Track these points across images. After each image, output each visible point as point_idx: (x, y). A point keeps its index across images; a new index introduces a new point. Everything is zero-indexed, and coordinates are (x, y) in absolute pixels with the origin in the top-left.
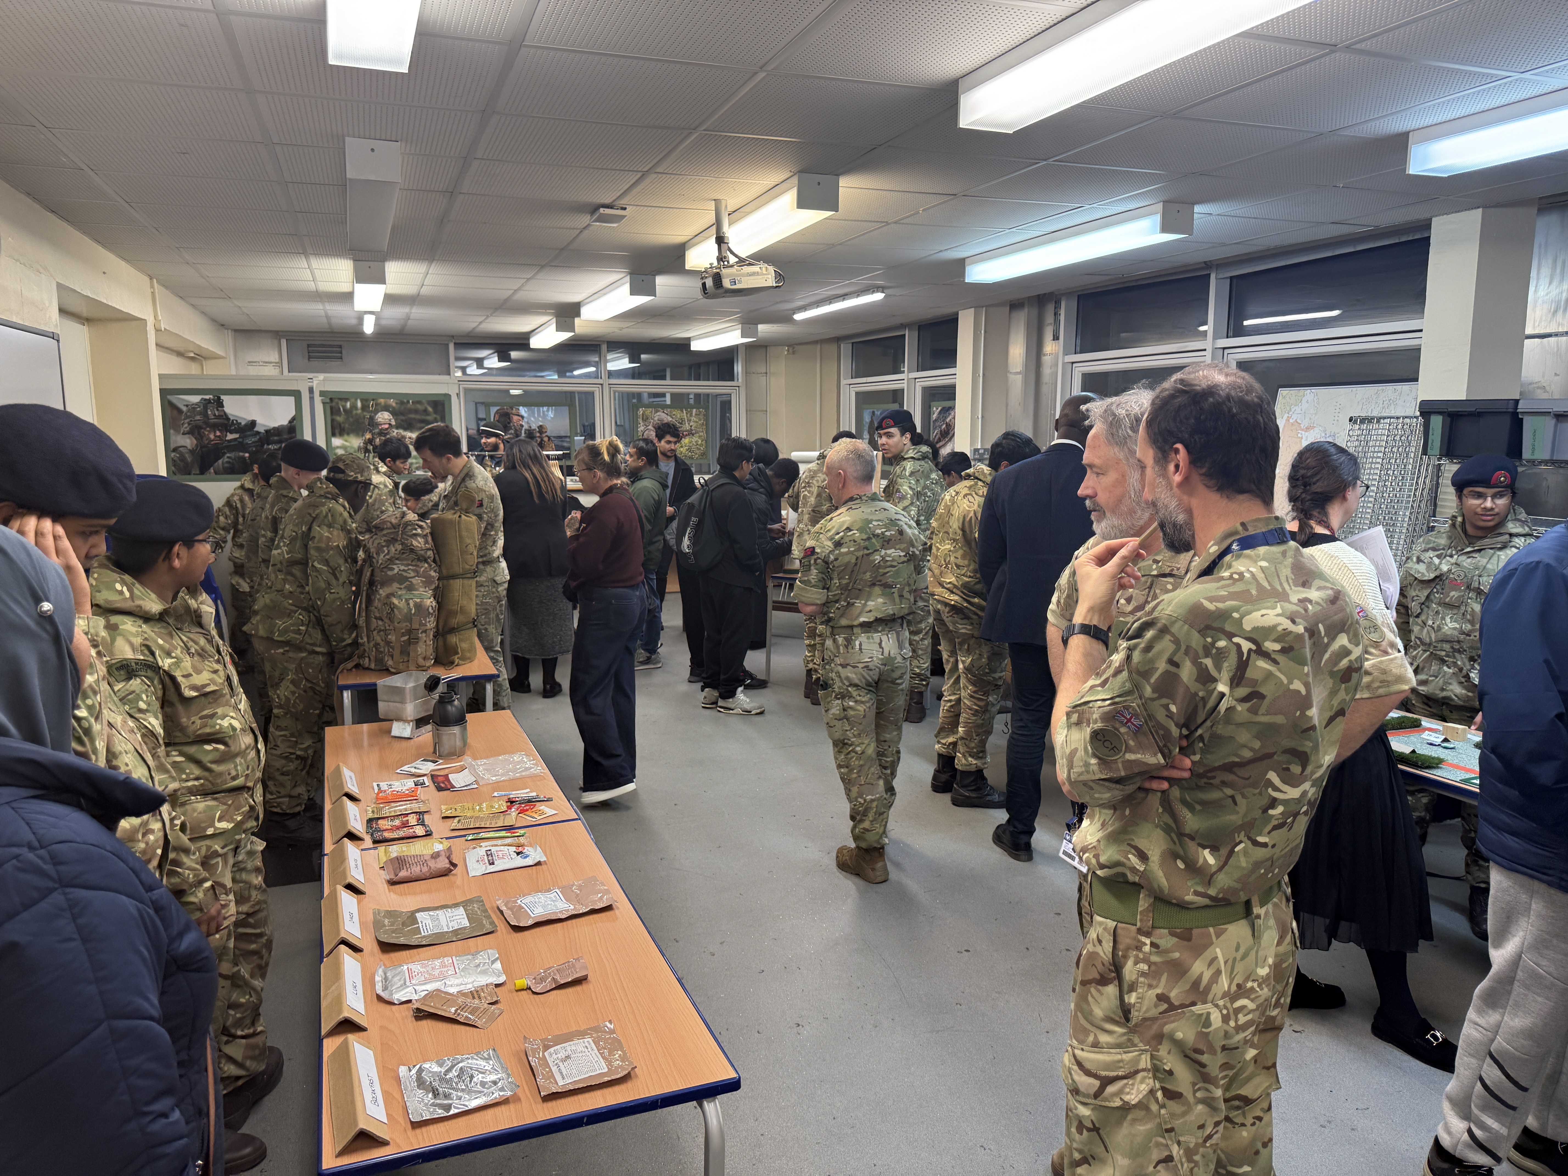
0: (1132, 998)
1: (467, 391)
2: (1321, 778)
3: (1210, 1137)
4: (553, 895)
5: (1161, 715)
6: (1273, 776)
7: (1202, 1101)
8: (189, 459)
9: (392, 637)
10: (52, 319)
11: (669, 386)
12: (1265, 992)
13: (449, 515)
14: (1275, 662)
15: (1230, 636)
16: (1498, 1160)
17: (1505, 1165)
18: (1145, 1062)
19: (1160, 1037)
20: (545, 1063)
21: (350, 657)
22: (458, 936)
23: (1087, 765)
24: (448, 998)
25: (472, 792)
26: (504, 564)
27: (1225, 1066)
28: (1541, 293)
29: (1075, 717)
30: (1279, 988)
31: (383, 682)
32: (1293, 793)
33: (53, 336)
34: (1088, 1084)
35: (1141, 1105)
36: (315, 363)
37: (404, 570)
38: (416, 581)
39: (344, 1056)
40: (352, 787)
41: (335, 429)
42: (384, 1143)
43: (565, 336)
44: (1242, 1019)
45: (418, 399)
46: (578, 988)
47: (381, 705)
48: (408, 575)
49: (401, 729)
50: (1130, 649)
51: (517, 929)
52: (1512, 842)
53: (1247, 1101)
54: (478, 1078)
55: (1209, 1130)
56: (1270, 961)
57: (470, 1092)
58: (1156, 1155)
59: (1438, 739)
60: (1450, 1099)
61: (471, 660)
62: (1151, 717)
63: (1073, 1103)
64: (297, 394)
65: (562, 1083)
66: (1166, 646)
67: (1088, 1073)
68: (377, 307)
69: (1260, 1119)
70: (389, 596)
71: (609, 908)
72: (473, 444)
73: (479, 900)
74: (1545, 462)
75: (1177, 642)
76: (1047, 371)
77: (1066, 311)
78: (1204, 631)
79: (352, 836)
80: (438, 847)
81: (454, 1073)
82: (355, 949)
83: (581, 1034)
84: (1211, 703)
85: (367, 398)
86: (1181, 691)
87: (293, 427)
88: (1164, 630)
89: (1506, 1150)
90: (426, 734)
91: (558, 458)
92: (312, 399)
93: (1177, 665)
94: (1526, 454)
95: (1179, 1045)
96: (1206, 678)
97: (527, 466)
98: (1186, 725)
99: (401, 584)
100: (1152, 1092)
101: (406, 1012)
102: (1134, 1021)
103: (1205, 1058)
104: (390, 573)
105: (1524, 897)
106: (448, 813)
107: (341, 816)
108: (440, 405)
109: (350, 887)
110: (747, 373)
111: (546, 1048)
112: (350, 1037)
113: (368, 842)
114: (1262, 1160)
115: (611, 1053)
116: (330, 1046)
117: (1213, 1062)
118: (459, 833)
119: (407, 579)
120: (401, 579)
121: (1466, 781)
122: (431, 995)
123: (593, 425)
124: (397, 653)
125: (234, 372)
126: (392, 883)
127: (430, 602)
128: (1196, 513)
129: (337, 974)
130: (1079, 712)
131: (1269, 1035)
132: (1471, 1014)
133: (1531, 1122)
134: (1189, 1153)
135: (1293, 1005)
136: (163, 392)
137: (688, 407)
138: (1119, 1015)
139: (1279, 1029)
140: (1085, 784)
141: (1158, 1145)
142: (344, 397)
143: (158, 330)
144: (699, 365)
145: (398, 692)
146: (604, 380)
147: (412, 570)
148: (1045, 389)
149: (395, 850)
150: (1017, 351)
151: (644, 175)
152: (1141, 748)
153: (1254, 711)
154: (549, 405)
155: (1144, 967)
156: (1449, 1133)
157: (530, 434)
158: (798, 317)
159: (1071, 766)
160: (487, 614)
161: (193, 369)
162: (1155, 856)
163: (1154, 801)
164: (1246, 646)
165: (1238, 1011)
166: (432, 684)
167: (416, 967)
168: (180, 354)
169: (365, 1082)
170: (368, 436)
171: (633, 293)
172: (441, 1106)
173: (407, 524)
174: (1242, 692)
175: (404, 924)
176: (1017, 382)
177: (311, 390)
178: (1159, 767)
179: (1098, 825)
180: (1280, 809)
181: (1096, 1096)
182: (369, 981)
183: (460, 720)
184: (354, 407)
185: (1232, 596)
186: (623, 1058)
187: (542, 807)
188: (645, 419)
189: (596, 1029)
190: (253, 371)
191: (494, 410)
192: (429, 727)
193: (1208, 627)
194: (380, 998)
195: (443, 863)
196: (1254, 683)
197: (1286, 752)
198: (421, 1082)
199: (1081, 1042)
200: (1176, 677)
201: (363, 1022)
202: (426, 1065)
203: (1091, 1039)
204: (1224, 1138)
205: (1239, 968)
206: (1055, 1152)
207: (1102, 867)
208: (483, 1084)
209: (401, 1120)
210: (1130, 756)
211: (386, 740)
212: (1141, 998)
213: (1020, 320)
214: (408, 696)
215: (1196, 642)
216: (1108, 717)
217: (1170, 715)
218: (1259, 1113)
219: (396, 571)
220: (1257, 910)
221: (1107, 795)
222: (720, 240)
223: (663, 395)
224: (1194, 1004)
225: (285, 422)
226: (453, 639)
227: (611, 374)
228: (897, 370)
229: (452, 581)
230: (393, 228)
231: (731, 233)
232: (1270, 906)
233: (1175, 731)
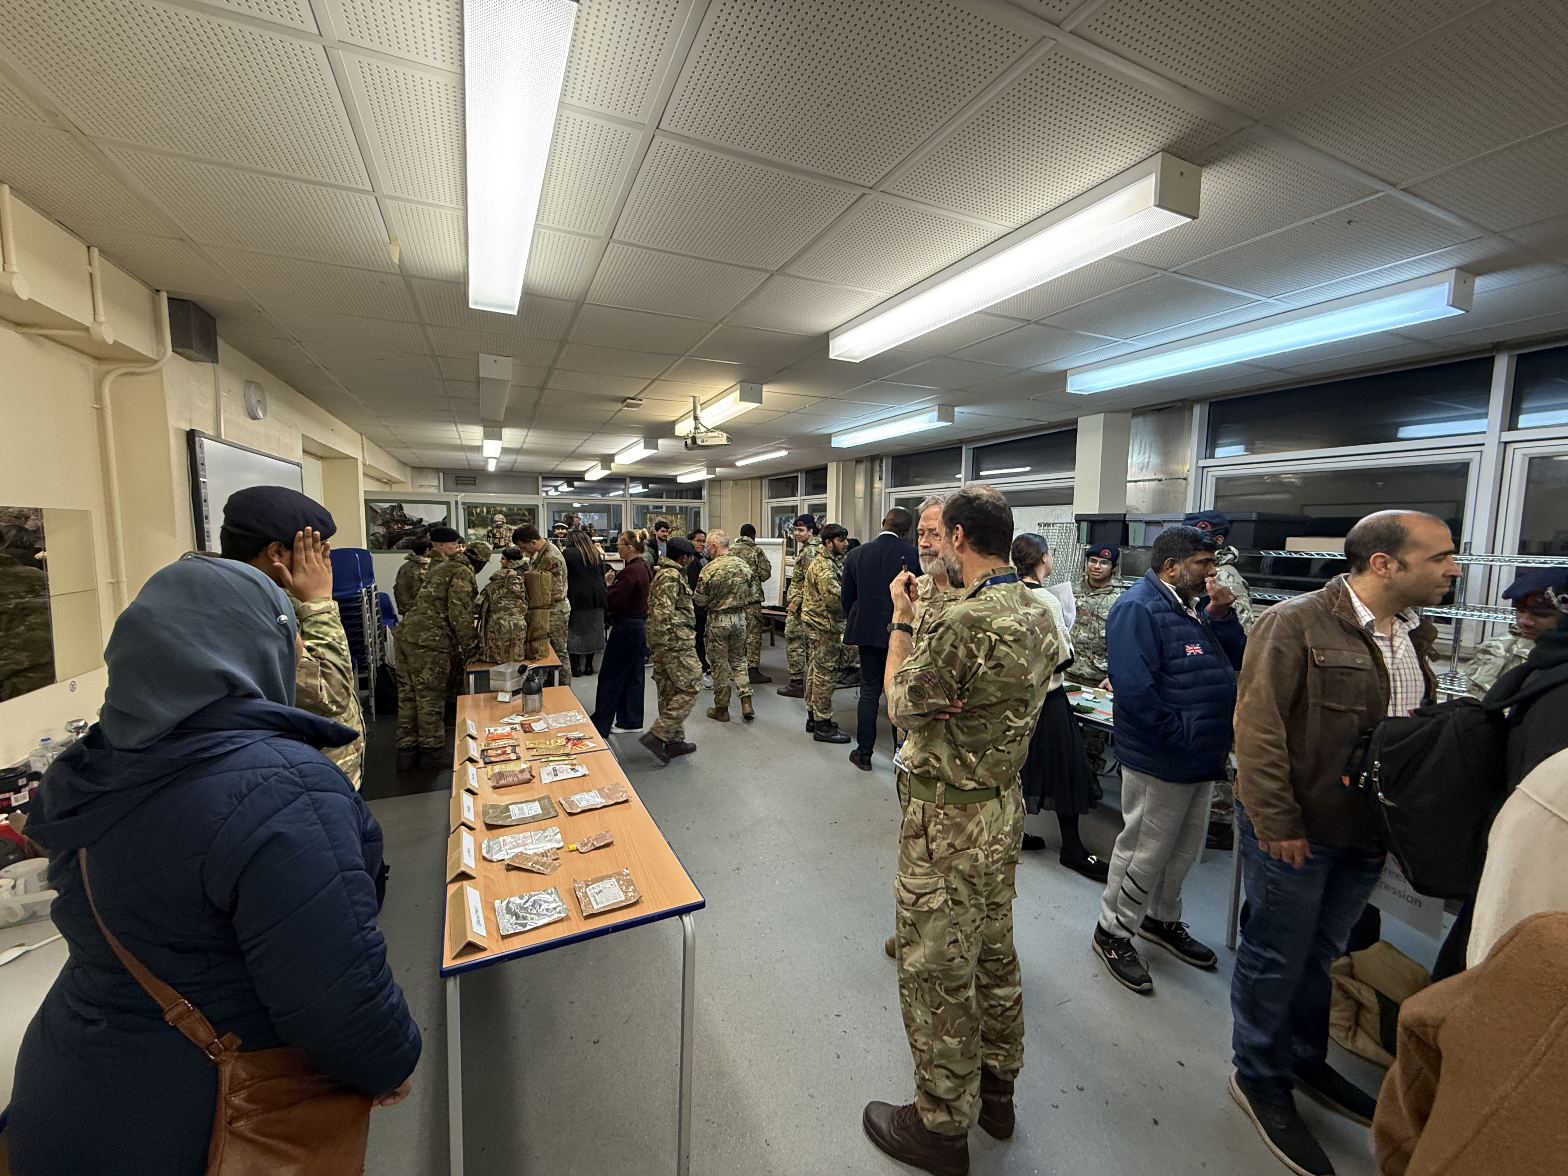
0: (933, 846)
1: (548, 504)
2: (1036, 714)
3: (978, 927)
4: (592, 794)
5: (947, 677)
6: (1009, 713)
7: (973, 906)
8: (381, 540)
9: (499, 643)
10: (298, 455)
11: (665, 502)
12: (1008, 841)
13: (535, 572)
14: (1010, 647)
15: (985, 631)
16: (1133, 934)
17: (1136, 937)
18: (941, 883)
19: (950, 868)
20: (586, 895)
21: (474, 655)
22: (535, 819)
23: (906, 706)
24: (528, 858)
25: (545, 734)
26: (567, 602)
27: (987, 884)
28: (1135, 459)
29: (899, 679)
30: (1016, 838)
31: (493, 669)
32: (1021, 723)
33: (298, 465)
34: (909, 897)
35: (940, 910)
36: (460, 487)
37: (507, 604)
38: (515, 610)
39: (460, 895)
40: (473, 732)
41: (471, 524)
42: (484, 949)
43: (606, 473)
44: (996, 857)
45: (520, 507)
46: (607, 849)
47: (492, 683)
48: (510, 607)
49: (503, 697)
50: (931, 639)
51: (571, 814)
52: (1134, 754)
53: (999, 905)
54: (544, 906)
55: (978, 922)
56: (1011, 822)
57: (538, 914)
58: (949, 939)
59: (1091, 697)
60: (1105, 900)
61: (546, 657)
62: (942, 677)
63: (900, 909)
64: (448, 504)
65: (596, 908)
66: (950, 637)
67: (909, 891)
68: (497, 456)
69: (1006, 915)
70: (498, 619)
71: (626, 801)
72: (550, 534)
73: (548, 798)
74: (1140, 547)
75: (956, 634)
76: (876, 498)
77: (886, 465)
78: (970, 628)
79: (471, 760)
80: (524, 766)
81: (530, 903)
82: (471, 828)
83: (609, 877)
84: (974, 669)
85: (489, 507)
86: (958, 662)
87: (444, 522)
88: (949, 628)
89: (1137, 929)
90: (519, 700)
91: (600, 541)
92: (457, 508)
93: (956, 648)
94: (1131, 543)
95: (960, 873)
96: (972, 656)
97: (581, 545)
98: (960, 682)
99: (506, 612)
100: (946, 901)
101: (502, 867)
102: (935, 859)
103: (975, 881)
104: (500, 606)
105: (1142, 784)
106: (531, 746)
107: (465, 748)
108: (532, 511)
109: (469, 791)
110: (709, 495)
111: (587, 886)
112: (465, 882)
113: (481, 764)
114: (1007, 939)
115: (627, 888)
116: (452, 889)
117: (979, 882)
118: (537, 758)
119: (509, 609)
120: (506, 609)
121: (1107, 720)
122: (516, 856)
123: (621, 524)
124: (502, 653)
125: (410, 490)
126: (495, 788)
127: (523, 623)
128: (965, 564)
129: (459, 844)
130: (901, 677)
131: (1011, 866)
132: (1116, 851)
133: (1149, 912)
134: (967, 937)
135: (1023, 848)
136: (367, 501)
137: (676, 514)
138: (926, 857)
139: (1016, 862)
140: (904, 717)
141: (949, 932)
142: (476, 506)
143: (364, 465)
144: (682, 491)
145: (502, 674)
146: (628, 498)
147: (513, 604)
148: (875, 507)
149: (497, 768)
150: (860, 487)
151: (653, 381)
152: (936, 696)
153: (998, 674)
154: (595, 512)
155: (940, 827)
156: (1105, 919)
157: (584, 528)
158: (739, 464)
159: (897, 707)
160: (558, 631)
161: (387, 488)
162: (944, 758)
163: (942, 728)
164: (994, 637)
165: (993, 852)
166: (522, 670)
167: (508, 839)
168: (378, 480)
169: (473, 911)
170: (490, 528)
171: (645, 448)
172: (521, 925)
173: (510, 577)
174: (992, 663)
175: (502, 813)
176: (860, 503)
177: (457, 502)
178: (946, 706)
179: (912, 744)
180: (1013, 732)
181: (914, 904)
182: (478, 848)
183: (539, 691)
184: (482, 511)
185: (986, 609)
186: (634, 891)
187: (587, 742)
188: (651, 520)
189: (619, 874)
190: (422, 490)
191: (563, 514)
192: (520, 695)
193: (973, 626)
194: (485, 858)
195: (527, 776)
196: (999, 658)
197: (1016, 700)
198: (509, 911)
199: (905, 873)
200: (956, 654)
201: (473, 874)
202: (512, 899)
203: (910, 871)
204: (987, 927)
205: (994, 826)
206: (888, 939)
207: (916, 767)
208: (547, 910)
209: (495, 934)
210: (931, 701)
211: (494, 703)
212: (938, 846)
213: (862, 468)
214: (508, 676)
215: (966, 634)
216: (918, 678)
217: (952, 677)
218: (1005, 912)
219: (503, 604)
220: (1003, 793)
221: (917, 723)
222: (696, 418)
223: (661, 507)
224: (968, 848)
225: (440, 520)
226: (536, 644)
227: (631, 495)
228: (794, 495)
230: (507, 408)
231: (702, 415)
232: (1010, 791)
233: (955, 686)
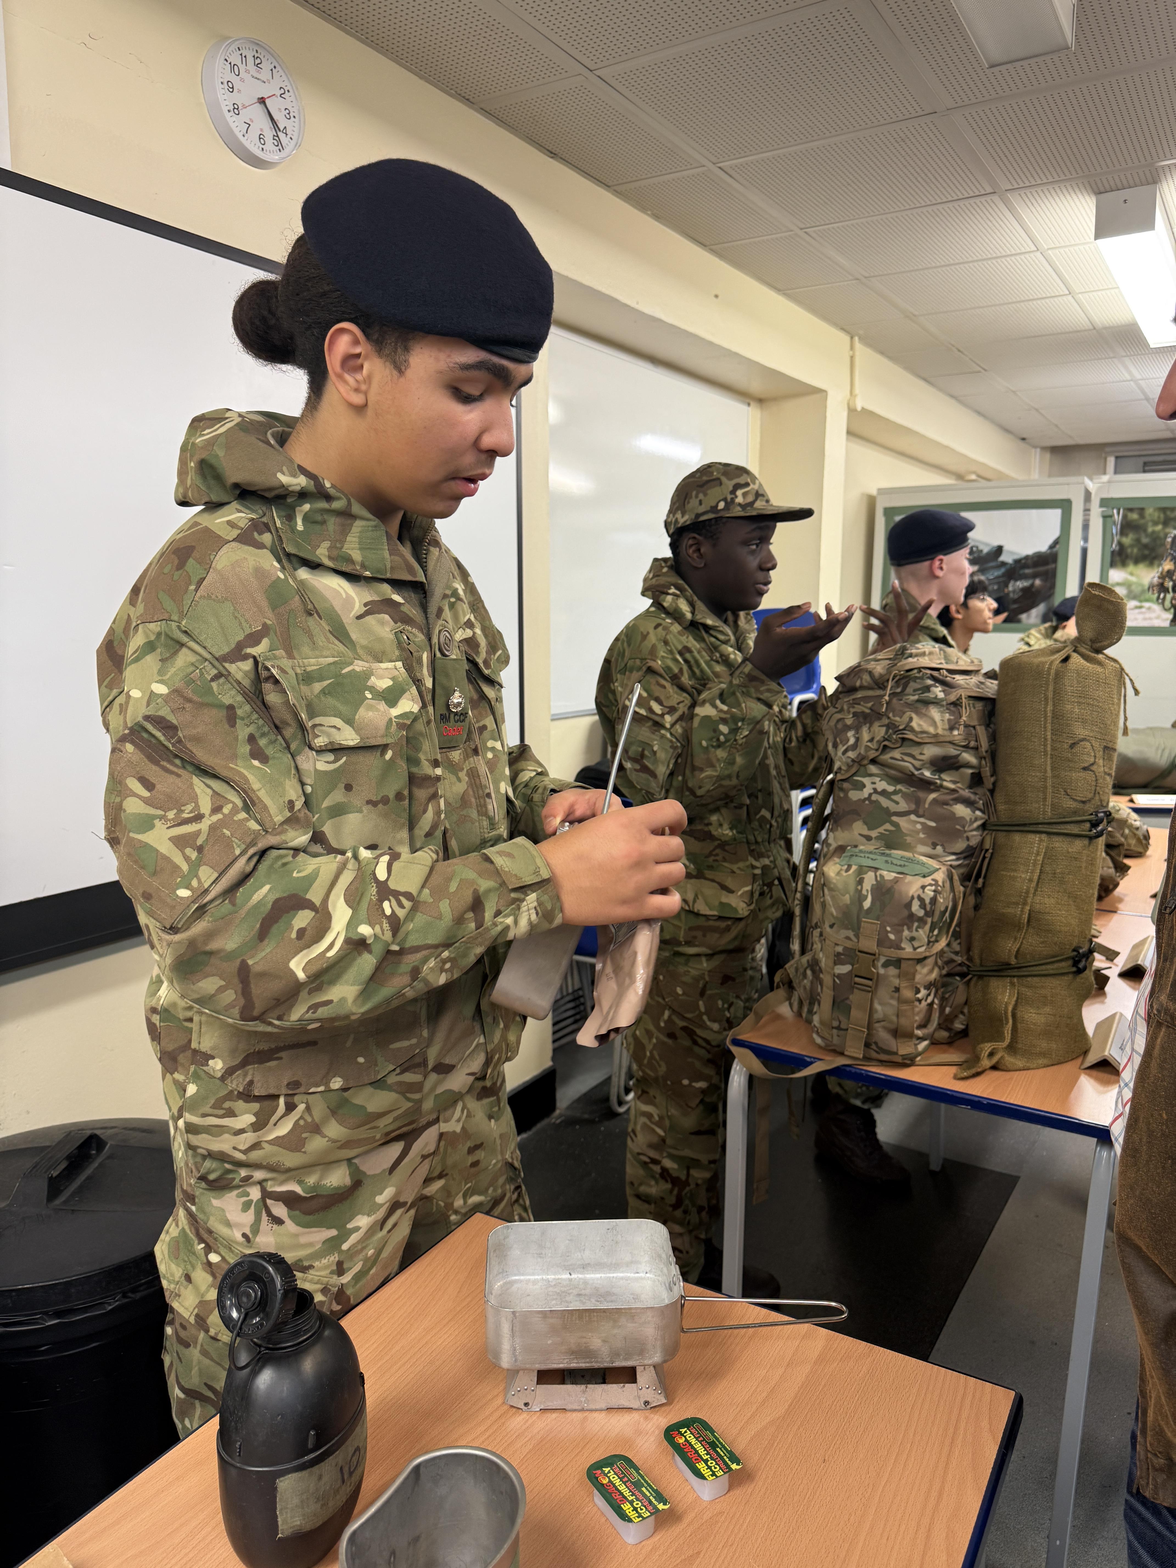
37: (884, 793)
38: (911, 824)
41: (1118, 556)
48: (893, 807)
64: (1065, 505)
87: (1053, 554)
92: (1087, 511)
99: (870, 828)
104: (854, 795)
119: (888, 814)
142: (1134, 506)
143: (853, 410)
147: (905, 796)
170: (1167, 568)
177: (1087, 499)
184: (1149, 521)
219: (866, 792)
225: (1043, 547)
229: (1017, 837)
